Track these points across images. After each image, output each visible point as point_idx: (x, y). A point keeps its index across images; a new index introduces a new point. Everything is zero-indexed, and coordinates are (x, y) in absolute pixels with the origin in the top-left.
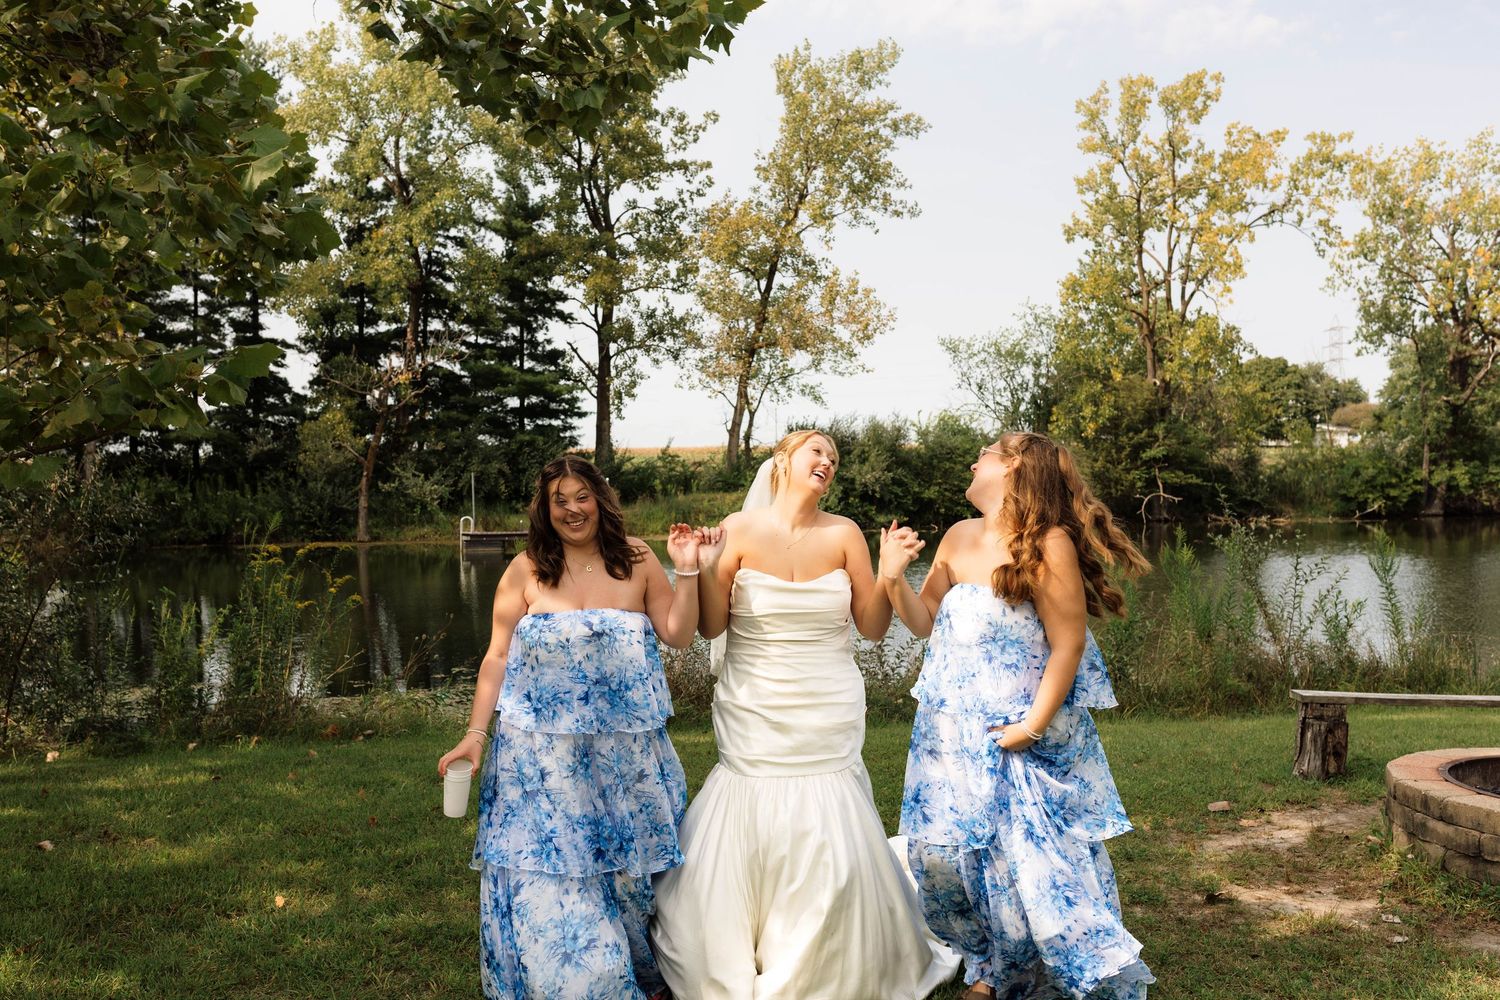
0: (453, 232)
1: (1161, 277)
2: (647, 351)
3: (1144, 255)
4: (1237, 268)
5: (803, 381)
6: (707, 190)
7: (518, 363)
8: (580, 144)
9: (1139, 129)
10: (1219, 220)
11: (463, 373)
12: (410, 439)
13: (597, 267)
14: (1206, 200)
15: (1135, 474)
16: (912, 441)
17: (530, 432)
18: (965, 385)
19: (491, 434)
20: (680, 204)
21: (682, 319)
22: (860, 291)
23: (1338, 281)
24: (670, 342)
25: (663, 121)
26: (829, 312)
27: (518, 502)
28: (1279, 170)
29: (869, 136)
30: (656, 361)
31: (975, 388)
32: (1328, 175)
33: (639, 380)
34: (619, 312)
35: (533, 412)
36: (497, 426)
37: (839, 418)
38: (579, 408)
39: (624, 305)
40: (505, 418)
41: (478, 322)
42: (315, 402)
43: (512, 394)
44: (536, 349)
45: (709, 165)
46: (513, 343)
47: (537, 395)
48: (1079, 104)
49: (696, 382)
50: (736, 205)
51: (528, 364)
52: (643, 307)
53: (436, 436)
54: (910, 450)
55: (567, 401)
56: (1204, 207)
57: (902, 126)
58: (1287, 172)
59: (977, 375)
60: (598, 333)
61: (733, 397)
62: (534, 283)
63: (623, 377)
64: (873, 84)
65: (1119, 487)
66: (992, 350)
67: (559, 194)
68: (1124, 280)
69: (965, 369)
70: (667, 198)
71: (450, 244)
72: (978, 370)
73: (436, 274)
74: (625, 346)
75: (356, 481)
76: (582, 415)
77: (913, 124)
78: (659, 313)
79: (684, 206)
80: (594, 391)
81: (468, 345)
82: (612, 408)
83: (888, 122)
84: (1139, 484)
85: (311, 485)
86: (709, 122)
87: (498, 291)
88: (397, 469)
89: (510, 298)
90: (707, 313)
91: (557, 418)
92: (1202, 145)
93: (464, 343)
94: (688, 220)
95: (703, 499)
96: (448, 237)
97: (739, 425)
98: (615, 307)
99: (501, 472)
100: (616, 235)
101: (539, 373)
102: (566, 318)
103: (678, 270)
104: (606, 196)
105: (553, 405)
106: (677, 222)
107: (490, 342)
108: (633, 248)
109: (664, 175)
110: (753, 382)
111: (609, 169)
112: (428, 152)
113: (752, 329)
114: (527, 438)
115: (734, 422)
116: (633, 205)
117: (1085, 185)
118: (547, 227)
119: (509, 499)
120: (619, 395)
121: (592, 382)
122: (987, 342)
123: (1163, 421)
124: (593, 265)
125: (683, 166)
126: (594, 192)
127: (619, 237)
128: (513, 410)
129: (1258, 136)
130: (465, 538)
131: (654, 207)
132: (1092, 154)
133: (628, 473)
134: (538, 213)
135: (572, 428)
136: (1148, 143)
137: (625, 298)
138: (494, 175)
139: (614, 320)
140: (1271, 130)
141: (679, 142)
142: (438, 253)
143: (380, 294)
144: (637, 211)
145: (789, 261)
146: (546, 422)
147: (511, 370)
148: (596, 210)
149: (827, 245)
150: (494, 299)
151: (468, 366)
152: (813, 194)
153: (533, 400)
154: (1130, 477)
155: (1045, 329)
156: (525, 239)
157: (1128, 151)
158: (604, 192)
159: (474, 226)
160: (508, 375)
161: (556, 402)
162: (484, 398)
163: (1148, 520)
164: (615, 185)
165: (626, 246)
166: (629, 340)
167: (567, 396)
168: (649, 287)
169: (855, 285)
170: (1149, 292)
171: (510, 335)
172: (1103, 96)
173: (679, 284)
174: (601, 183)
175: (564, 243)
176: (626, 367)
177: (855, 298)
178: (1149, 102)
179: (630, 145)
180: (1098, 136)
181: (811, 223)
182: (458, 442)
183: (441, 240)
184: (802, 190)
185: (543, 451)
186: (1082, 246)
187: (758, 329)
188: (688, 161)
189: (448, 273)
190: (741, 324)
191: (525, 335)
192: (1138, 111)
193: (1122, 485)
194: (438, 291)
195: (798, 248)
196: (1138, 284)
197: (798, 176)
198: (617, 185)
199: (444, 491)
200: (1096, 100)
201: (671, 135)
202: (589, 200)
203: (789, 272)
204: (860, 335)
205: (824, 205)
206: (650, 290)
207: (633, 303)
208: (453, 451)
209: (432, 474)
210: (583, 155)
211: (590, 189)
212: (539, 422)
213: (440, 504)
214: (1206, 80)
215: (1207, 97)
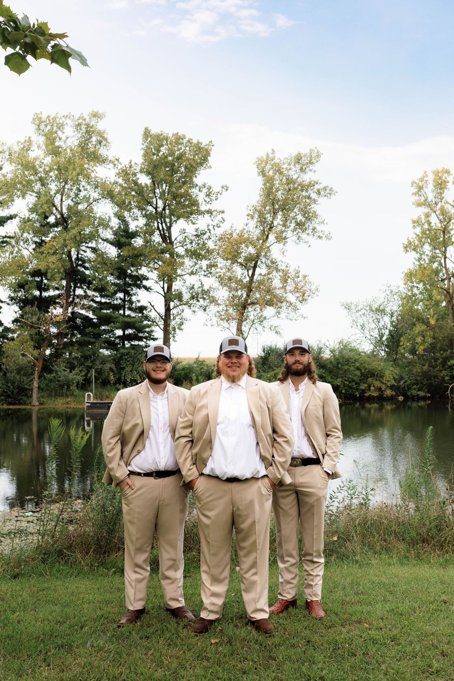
0: (90, 245)
2: (190, 306)
3: (447, 259)
5: (271, 323)
6: (221, 225)
7: (121, 312)
8: (157, 200)
9: (443, 195)
11: (93, 317)
12: (64, 351)
13: (164, 262)
15: (444, 373)
16: (327, 355)
17: (127, 348)
18: (355, 326)
19: (107, 349)
20: (208, 231)
21: (208, 290)
22: (301, 276)
24: (201, 302)
25: (200, 190)
26: (284, 287)
27: (120, 385)
29: (305, 197)
30: (194, 312)
31: (359, 327)
33: (185, 322)
34: (177, 285)
35: (129, 338)
36: (110, 345)
38: (153, 336)
39: (178, 282)
40: (114, 341)
41: (101, 290)
42: (13, 331)
43: (117, 328)
44: (132, 305)
45: (223, 212)
46: (119, 301)
47: (132, 329)
48: (413, 183)
49: (215, 323)
50: (236, 231)
51: (127, 312)
52: (188, 284)
53: (78, 349)
54: (327, 359)
55: (148, 332)
57: (322, 193)
59: (361, 321)
60: (164, 297)
62: (131, 270)
63: (177, 320)
64: (307, 170)
65: (436, 380)
66: (368, 308)
67: (146, 225)
68: (437, 272)
69: (354, 318)
70: (201, 229)
71: (88, 250)
72: (361, 319)
73: (81, 265)
74: (178, 304)
75: (32, 374)
76: (154, 339)
77: (328, 191)
78: (196, 287)
79: (210, 232)
80: (162, 327)
81: (96, 302)
82: (171, 336)
83: (315, 190)
84: (447, 378)
85: (8, 375)
86: (224, 190)
87: (112, 274)
88: (56, 367)
89: (119, 278)
90: (221, 287)
91: (142, 341)
93: (93, 300)
94: (212, 240)
96: (87, 247)
98: (174, 283)
99: (111, 369)
100: (175, 247)
101: (133, 317)
102: (147, 289)
103: (207, 265)
104: (171, 226)
105: (141, 335)
106: (206, 241)
107: (108, 301)
108: (183, 253)
109: (200, 217)
110: (244, 323)
111: (172, 214)
112: (78, 203)
113: (245, 296)
114: (126, 351)
116: (183, 231)
117: (416, 223)
118: (138, 242)
119: (115, 384)
120: (174, 330)
121: (161, 323)
122: (366, 304)
124: (162, 261)
125: (210, 212)
126: (164, 224)
127: (177, 247)
128: (119, 337)
130: (88, 404)
131: (195, 233)
132: (420, 208)
133: (180, 370)
134: (134, 235)
136: (447, 202)
137: (178, 278)
138: (112, 216)
139: (173, 290)
141: (208, 200)
142: (82, 255)
143: (49, 275)
144: (186, 234)
145: (263, 260)
146: (136, 343)
147: (118, 315)
148: (164, 234)
149: (283, 253)
150: (110, 278)
151: (96, 313)
152: (276, 226)
153: (130, 331)
154: (442, 374)
155: (396, 297)
156: (128, 248)
157: (439, 207)
158: (168, 224)
159: (100, 241)
160: (117, 318)
161: (142, 333)
162: (104, 330)
163: (452, 398)
164: (175, 221)
165: (180, 252)
166: (180, 299)
167: (147, 330)
168: (192, 273)
169: (298, 273)
170: (450, 279)
171: (118, 297)
172: (425, 179)
173: (207, 272)
174: (168, 220)
175: (148, 250)
176: (178, 314)
177: (299, 280)
178: (448, 182)
179: (182, 201)
180: (423, 199)
181: (276, 241)
182: (89, 353)
183: (84, 248)
184: (271, 225)
185: (134, 357)
186: (413, 255)
187: (248, 296)
188: (213, 210)
189: (87, 265)
190: (239, 293)
191: (126, 297)
192: (443, 186)
193: (438, 378)
194: (81, 274)
195: (268, 254)
196: (444, 274)
197: (269, 217)
198: (176, 221)
199: (80, 378)
200: (422, 180)
201: (204, 196)
202: (161, 228)
203: (264, 266)
204: (301, 299)
205: (282, 232)
206: (192, 275)
207: (182, 281)
208: (86, 357)
209: (74, 370)
210: (158, 206)
211: (162, 224)
212: (133, 343)
213: (77, 386)
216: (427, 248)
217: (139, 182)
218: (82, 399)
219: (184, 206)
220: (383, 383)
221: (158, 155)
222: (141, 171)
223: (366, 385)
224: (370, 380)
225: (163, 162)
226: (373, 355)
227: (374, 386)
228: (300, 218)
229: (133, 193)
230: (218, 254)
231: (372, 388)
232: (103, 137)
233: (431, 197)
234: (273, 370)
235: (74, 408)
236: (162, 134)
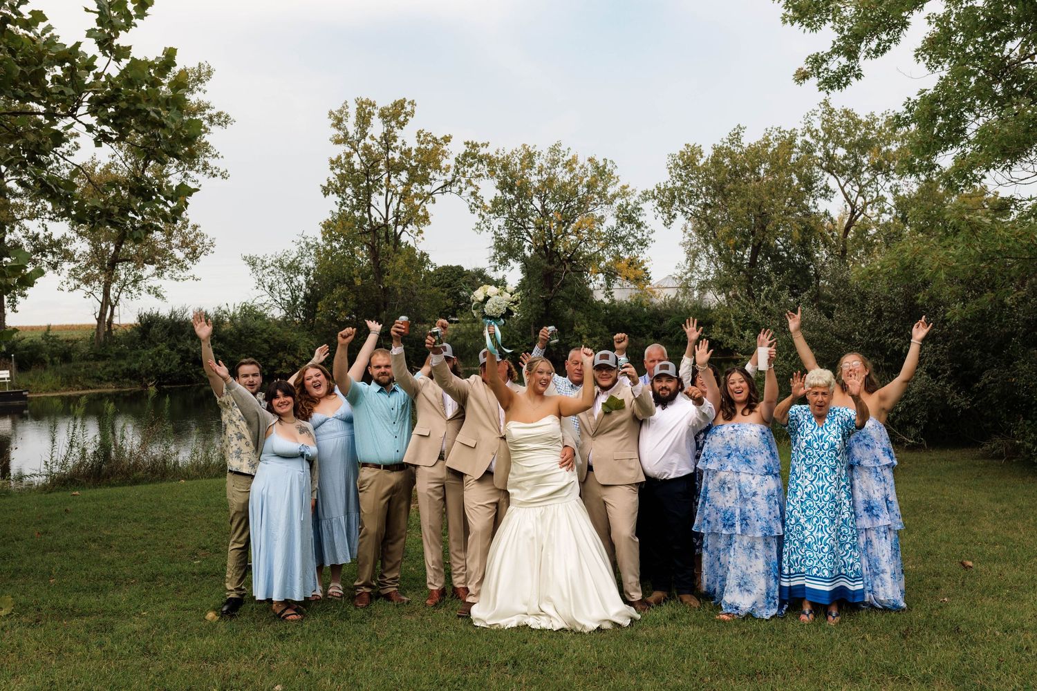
1: (382, 222)
3: (372, 208)
4: (426, 218)
5: (148, 284)
9: (367, 131)
10: (415, 188)
14: (407, 177)
16: (227, 325)
18: (261, 287)
20: (55, 161)
21: (59, 241)
22: (190, 226)
23: (483, 225)
24: (50, 257)
26: (168, 241)
28: (448, 162)
31: (267, 289)
32: (476, 165)
37: (176, 309)
48: (331, 113)
49: (73, 287)
50: (99, 165)
52: (29, 233)
56: (406, 181)
57: (216, 120)
58: (452, 162)
59: (268, 280)
61: (101, 298)
64: (195, 90)
66: (278, 264)
68: (360, 223)
69: (261, 277)
72: (269, 278)
77: (223, 119)
78: (41, 236)
83: (206, 116)
92: (404, 144)
95: (81, 366)
97: (105, 315)
100: (5, 180)
110: (114, 285)
113: (112, 248)
115: (101, 313)
117: (335, 163)
122: (275, 259)
129: (435, 139)
132: (339, 145)
133: (22, 350)
136: (372, 138)
140: (442, 136)
155: (312, 251)
157: (361, 145)
169: (186, 222)
170: (374, 231)
172: (345, 110)
177: (187, 231)
178: (373, 115)
180: (341, 133)
186: (334, 199)
187: (117, 249)
190: (105, 245)
192: (366, 120)
200: (341, 112)
204: (190, 256)
207: (24, 231)
214: (406, 105)
215: (407, 114)
220: (297, 358)
223: (276, 361)
224: (281, 354)
226: (284, 323)
227: (286, 362)
231: (284, 364)
233: (352, 132)
234: (156, 346)
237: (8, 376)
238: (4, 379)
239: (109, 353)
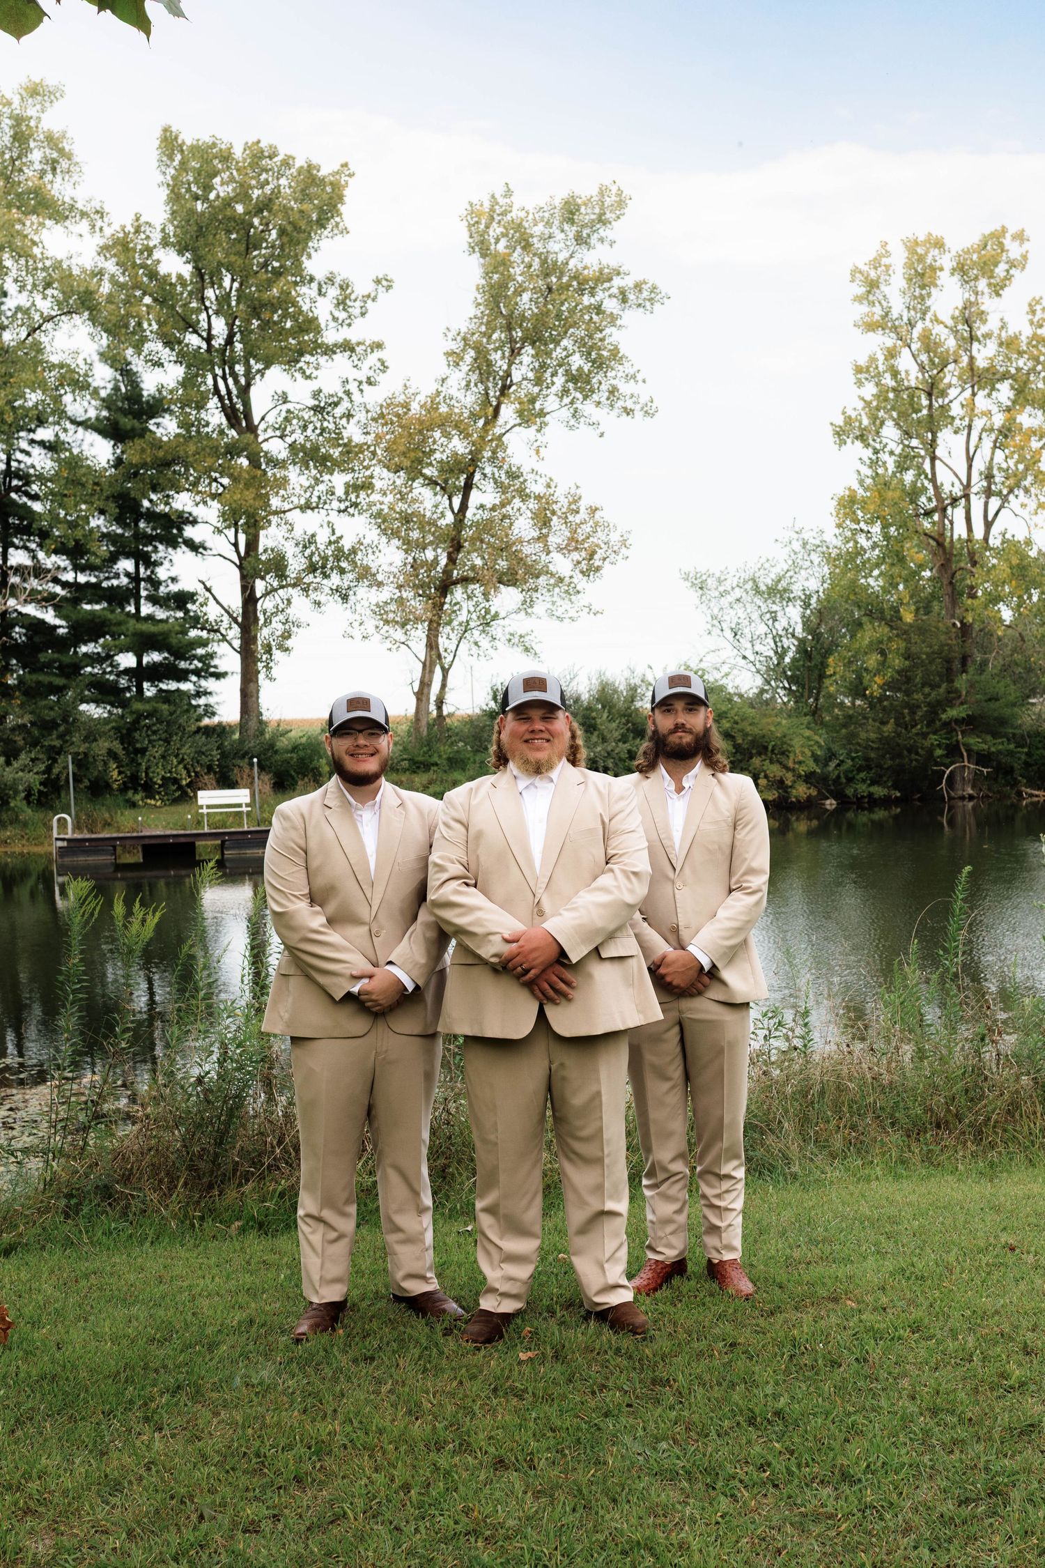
1: (957, 491)
2: (306, 590)
3: (937, 462)
5: (508, 630)
6: (380, 378)
7: (131, 609)
8: (209, 317)
9: (928, 303)
11: (58, 622)
13: (234, 478)
14: (1011, 394)
15: (933, 739)
17: (150, 699)
18: (716, 631)
19: (98, 702)
20: (346, 398)
21: (352, 548)
22: (582, 510)
24: (335, 580)
25: (320, 290)
26: (542, 538)
27: (136, 792)
29: (589, 309)
30: (318, 604)
31: (729, 635)
33: (295, 629)
34: (270, 538)
35: (155, 673)
36: (105, 691)
38: (215, 667)
39: (272, 530)
40: (117, 682)
41: (76, 552)
43: (122, 650)
44: (157, 589)
45: (379, 346)
46: (124, 581)
47: (160, 650)
48: (855, 271)
49: (371, 630)
50: (418, 398)
51: (146, 609)
52: (298, 533)
53: (22, 706)
55: (201, 659)
56: (1009, 403)
57: (631, 297)
59: (730, 618)
60: (240, 567)
61: (420, 648)
62: (151, 501)
63: (274, 625)
64: (594, 240)
65: (913, 756)
66: (748, 586)
67: (183, 383)
68: (914, 494)
69: (716, 611)
70: (327, 390)
71: (36, 451)
72: (732, 612)
73: (17, 490)
74: (275, 584)
76: (219, 676)
77: (645, 294)
78: (322, 540)
79: (351, 400)
80: (237, 643)
81: (65, 585)
82: (260, 665)
83: (614, 291)
84: (939, 752)
86: (381, 289)
87: (102, 512)
89: (119, 520)
90: (384, 539)
91: (187, 680)
92: (1003, 326)
93: (56, 580)
94: (356, 419)
96: (32, 442)
97: (429, 685)
98: (262, 533)
99: (112, 754)
100: (260, 439)
101: (161, 621)
102: (194, 547)
103: (347, 485)
104: (248, 385)
105: (183, 665)
106: (344, 421)
107: (93, 580)
108: (284, 454)
109: (323, 360)
110: (446, 630)
111: (249, 353)
113: (443, 561)
114: (148, 707)
115: (422, 682)
116: (283, 399)
117: (865, 372)
118: (166, 427)
119: (124, 789)
120: (269, 650)
121: (234, 633)
122: (743, 575)
123: (964, 671)
124: (231, 476)
125: (347, 347)
126: (230, 381)
127: (266, 440)
128: (127, 671)
130: (60, 844)
131: (312, 403)
132: (871, 334)
133: (287, 751)
134: (156, 407)
135: (206, 693)
136: (936, 320)
137: (274, 519)
138: (96, 358)
139: (261, 549)
141: (342, 315)
142: (19, 462)
144: (288, 406)
145: (488, 470)
146: (172, 685)
147: (123, 617)
148: (233, 405)
149: (538, 452)
150: (97, 522)
151: (64, 612)
152: (519, 384)
153: (155, 657)
154: (927, 743)
155: (815, 558)
156: (139, 443)
157: (916, 332)
158: (243, 381)
159: (68, 425)
160: (119, 624)
161: (186, 660)
162: (85, 654)
163: (950, 798)
164: (258, 371)
165: (274, 453)
166: (281, 575)
167: (200, 651)
168: (307, 507)
169: (575, 502)
170: (944, 510)
171: (121, 570)
172: (884, 261)
173: (348, 504)
174: (239, 369)
175: (191, 448)
176: (278, 611)
177: (578, 518)
178: (941, 269)
179: (276, 318)
180: (878, 311)
181: (518, 421)
182: (52, 713)
183: (24, 445)
184: (504, 379)
185: (169, 723)
186: (856, 451)
187: (452, 560)
188: (354, 341)
189: (35, 488)
190: (429, 554)
191: (142, 570)
192: (927, 280)
193: (917, 753)
194: (22, 512)
195: (500, 455)
196: (930, 499)
197: (499, 360)
198: (261, 372)
199: (33, 779)
200: (876, 264)
201: (331, 307)
202: (223, 391)
203: (489, 486)
204: (584, 566)
205: (533, 401)
206: (309, 511)
207: (285, 528)
208: (47, 726)
209: (16, 758)
210: (214, 332)
211: (224, 378)
212: (163, 686)
213: (27, 798)
214: (1007, 242)
215: (1012, 264)
216: (890, 433)
217: (163, 270)
218: (42, 831)
219: (282, 333)
220: (788, 769)
221: (206, 199)
222: (165, 243)
224: (756, 762)
225: (222, 218)
226: (760, 702)
227: (766, 777)
228: (577, 361)
229: (148, 300)
230: (374, 453)
231: (762, 782)
232: (61, 151)
233: (898, 306)
235: (22, 854)
236: (214, 145)
237: (248, 800)
238: (240, 805)
239: (435, 759)
